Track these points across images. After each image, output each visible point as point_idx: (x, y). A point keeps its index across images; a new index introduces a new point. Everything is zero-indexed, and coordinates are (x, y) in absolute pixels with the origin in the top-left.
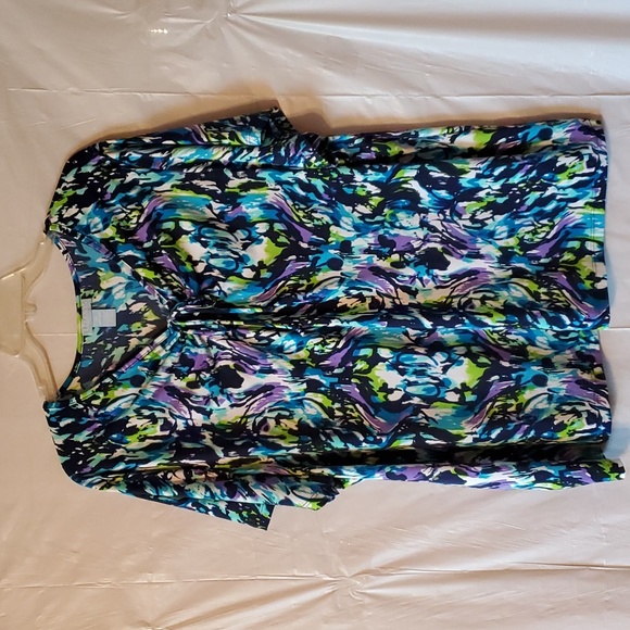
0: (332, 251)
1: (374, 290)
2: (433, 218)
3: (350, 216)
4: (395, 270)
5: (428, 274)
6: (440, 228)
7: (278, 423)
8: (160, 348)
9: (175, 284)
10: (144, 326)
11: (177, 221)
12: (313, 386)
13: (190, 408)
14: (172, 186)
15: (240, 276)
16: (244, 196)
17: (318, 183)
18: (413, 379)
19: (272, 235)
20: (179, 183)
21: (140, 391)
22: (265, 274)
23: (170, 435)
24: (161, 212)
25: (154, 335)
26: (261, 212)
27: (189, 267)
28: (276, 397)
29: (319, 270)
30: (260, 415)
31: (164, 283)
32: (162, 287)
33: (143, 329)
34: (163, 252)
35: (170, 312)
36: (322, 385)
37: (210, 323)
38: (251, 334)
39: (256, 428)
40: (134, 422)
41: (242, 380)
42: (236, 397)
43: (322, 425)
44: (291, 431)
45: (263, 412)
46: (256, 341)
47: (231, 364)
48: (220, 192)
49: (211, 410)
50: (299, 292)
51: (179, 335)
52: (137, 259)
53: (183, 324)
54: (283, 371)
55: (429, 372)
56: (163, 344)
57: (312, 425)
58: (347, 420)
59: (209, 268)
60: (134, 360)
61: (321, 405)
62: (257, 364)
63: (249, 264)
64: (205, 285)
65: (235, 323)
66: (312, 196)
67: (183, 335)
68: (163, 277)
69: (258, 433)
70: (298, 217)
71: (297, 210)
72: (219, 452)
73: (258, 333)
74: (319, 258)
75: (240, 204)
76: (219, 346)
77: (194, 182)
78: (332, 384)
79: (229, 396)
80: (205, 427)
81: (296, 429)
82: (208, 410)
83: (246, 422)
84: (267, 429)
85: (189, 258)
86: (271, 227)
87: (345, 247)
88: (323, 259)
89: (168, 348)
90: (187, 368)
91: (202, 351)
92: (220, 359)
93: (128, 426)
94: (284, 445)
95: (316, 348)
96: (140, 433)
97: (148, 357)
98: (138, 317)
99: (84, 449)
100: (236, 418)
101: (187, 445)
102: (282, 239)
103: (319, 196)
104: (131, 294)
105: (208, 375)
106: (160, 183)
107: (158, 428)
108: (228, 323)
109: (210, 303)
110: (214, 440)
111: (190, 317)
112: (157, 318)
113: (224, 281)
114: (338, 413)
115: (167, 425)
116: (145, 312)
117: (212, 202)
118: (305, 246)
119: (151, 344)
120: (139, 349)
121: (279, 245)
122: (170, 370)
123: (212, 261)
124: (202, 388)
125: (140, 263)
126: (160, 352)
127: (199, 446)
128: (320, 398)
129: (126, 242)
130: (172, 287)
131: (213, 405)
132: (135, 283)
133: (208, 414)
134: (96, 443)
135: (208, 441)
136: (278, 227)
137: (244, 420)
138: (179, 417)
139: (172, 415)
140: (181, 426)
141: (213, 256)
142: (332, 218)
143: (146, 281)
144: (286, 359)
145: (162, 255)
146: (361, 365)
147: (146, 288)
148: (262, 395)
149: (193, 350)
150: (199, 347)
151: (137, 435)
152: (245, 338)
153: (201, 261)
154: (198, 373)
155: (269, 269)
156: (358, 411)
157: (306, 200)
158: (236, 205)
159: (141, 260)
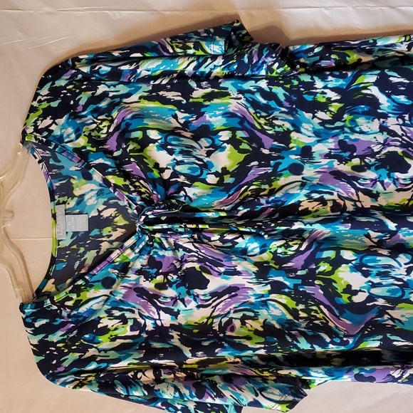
0: (293, 157)
1: (335, 193)
2: (392, 123)
3: (310, 122)
4: (356, 173)
5: (389, 177)
6: (400, 133)
7: (243, 324)
8: (129, 251)
9: (143, 190)
10: (115, 230)
11: (144, 130)
12: (277, 288)
13: (159, 308)
14: (140, 98)
15: (204, 181)
16: (207, 106)
17: (279, 91)
18: (377, 280)
19: (234, 142)
20: (146, 94)
21: (111, 293)
22: (228, 180)
23: (139, 336)
24: (130, 122)
25: (124, 239)
26: (224, 120)
27: (156, 174)
28: (241, 299)
29: (280, 175)
30: (226, 315)
31: (132, 189)
32: (131, 192)
33: (114, 233)
34: (132, 160)
35: (138, 216)
36: (285, 286)
37: (176, 226)
38: (216, 237)
39: (223, 328)
40: (105, 322)
41: (208, 281)
42: (202, 298)
43: (287, 326)
44: (256, 332)
45: (229, 313)
46: (221, 244)
47: (197, 266)
48: (184, 102)
49: (179, 311)
50: (261, 196)
51: (147, 238)
52: (107, 167)
53: (151, 228)
54: (247, 272)
55: (393, 274)
56: (132, 248)
57: (277, 326)
58: (311, 321)
59: (175, 174)
60: (105, 263)
61: (285, 306)
62: (223, 266)
63: (213, 170)
64: (171, 190)
65: (200, 226)
66: (273, 104)
67: (151, 239)
68: (132, 183)
69: (224, 333)
70: (260, 124)
71: (259, 118)
72: (187, 352)
73: (222, 236)
74: (280, 163)
75: (204, 113)
76: (185, 249)
77: (161, 93)
78: (296, 285)
79: (196, 297)
80: (172, 326)
81: (262, 329)
82: (176, 310)
83: (212, 323)
84: (233, 329)
85: (157, 165)
86: (234, 135)
87: (306, 152)
88: (285, 164)
89: (137, 250)
90: (155, 270)
91: (169, 254)
92: (186, 261)
93: (99, 326)
94: (250, 346)
95: (280, 251)
96: (110, 333)
97: (118, 259)
98: (109, 222)
99: (58, 349)
100: (203, 318)
101: (157, 345)
102: (244, 146)
103: (280, 104)
104: (102, 200)
105: (175, 277)
106: (128, 95)
107: (128, 328)
108: (194, 226)
109: (177, 207)
110: (182, 340)
111: (157, 221)
112: (127, 223)
113: (189, 186)
114: (302, 314)
115: (136, 325)
116: (116, 217)
117: (177, 112)
118: (266, 152)
119: (121, 247)
120: (109, 252)
121: (241, 151)
122: (139, 272)
123: (178, 168)
124: (170, 289)
125: (110, 170)
126: (129, 255)
127: (168, 346)
128: (284, 299)
129: (96, 152)
130: (140, 193)
131: (180, 306)
132: (106, 190)
133: (175, 314)
134: (69, 343)
135: (176, 341)
136: (240, 134)
137: (210, 321)
138: (148, 317)
139: (141, 315)
140: (150, 326)
141: (179, 163)
142: (293, 125)
143: (116, 187)
144: (250, 261)
145: (131, 162)
146: (324, 267)
147: (116, 194)
148: (227, 296)
149: (161, 253)
150: (166, 249)
151: (108, 335)
152: (210, 241)
153: (167, 168)
154: (166, 275)
155: (232, 174)
156: (322, 312)
157: (267, 108)
158: (200, 115)
159: (111, 167)
